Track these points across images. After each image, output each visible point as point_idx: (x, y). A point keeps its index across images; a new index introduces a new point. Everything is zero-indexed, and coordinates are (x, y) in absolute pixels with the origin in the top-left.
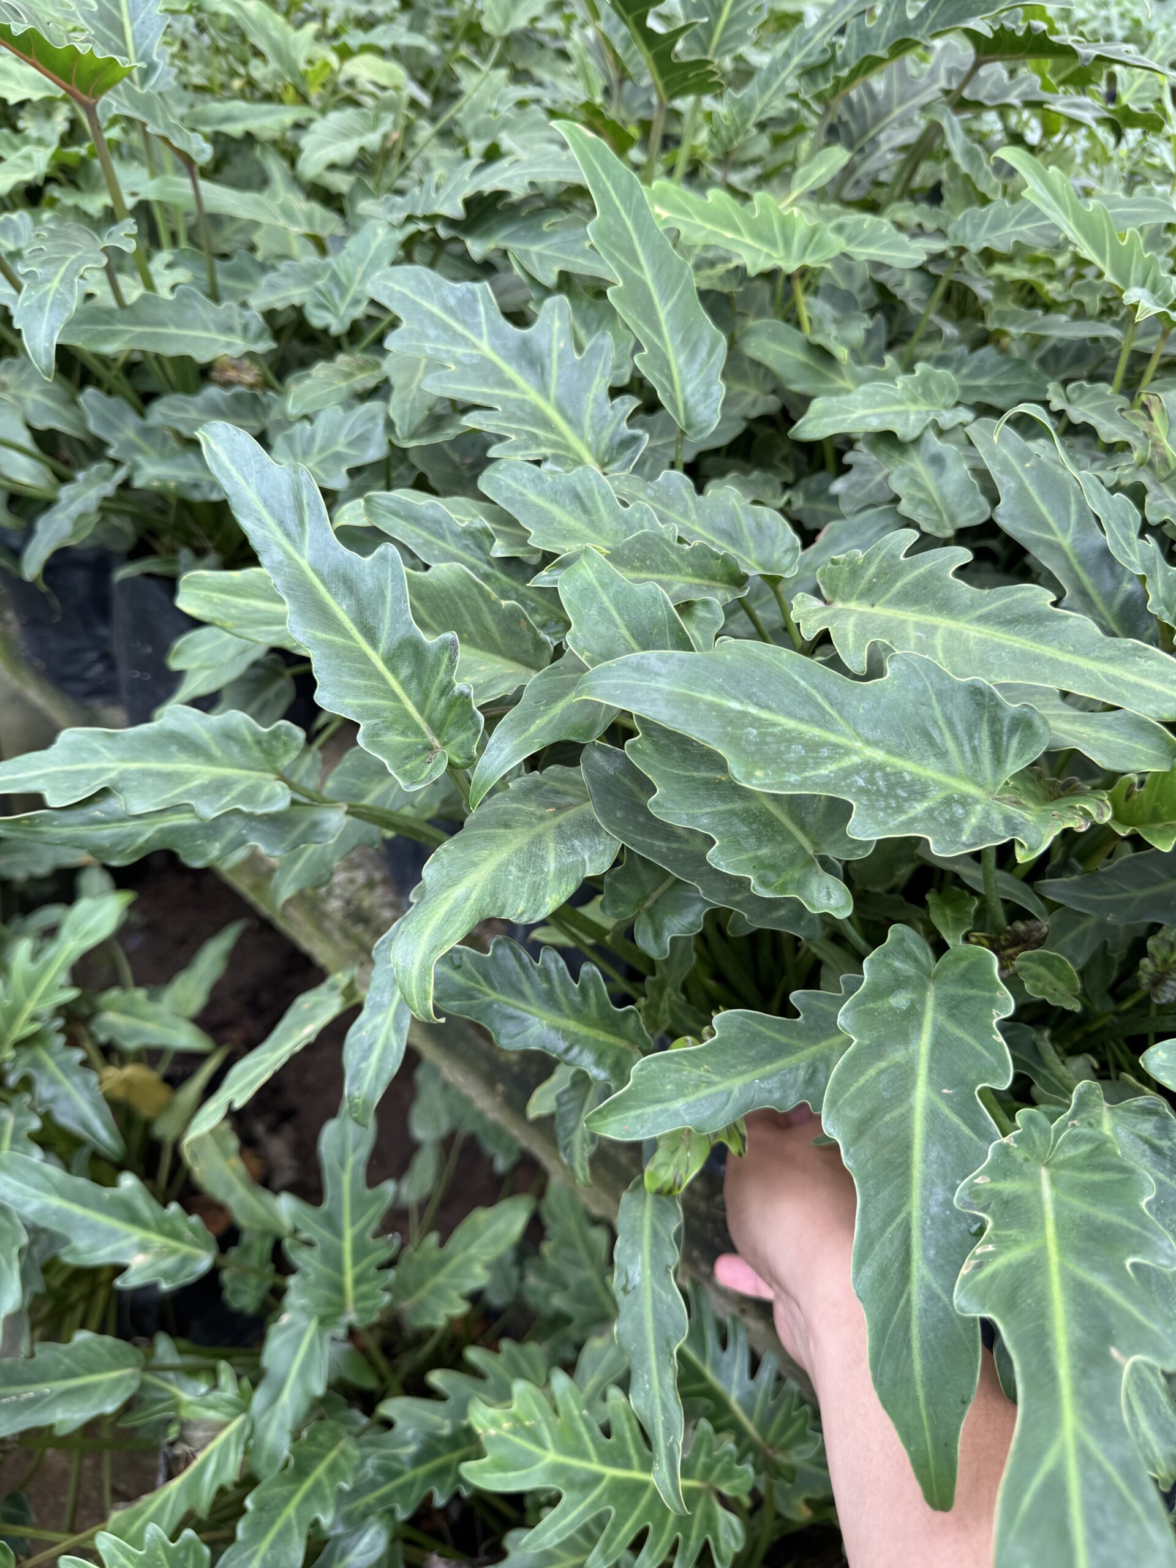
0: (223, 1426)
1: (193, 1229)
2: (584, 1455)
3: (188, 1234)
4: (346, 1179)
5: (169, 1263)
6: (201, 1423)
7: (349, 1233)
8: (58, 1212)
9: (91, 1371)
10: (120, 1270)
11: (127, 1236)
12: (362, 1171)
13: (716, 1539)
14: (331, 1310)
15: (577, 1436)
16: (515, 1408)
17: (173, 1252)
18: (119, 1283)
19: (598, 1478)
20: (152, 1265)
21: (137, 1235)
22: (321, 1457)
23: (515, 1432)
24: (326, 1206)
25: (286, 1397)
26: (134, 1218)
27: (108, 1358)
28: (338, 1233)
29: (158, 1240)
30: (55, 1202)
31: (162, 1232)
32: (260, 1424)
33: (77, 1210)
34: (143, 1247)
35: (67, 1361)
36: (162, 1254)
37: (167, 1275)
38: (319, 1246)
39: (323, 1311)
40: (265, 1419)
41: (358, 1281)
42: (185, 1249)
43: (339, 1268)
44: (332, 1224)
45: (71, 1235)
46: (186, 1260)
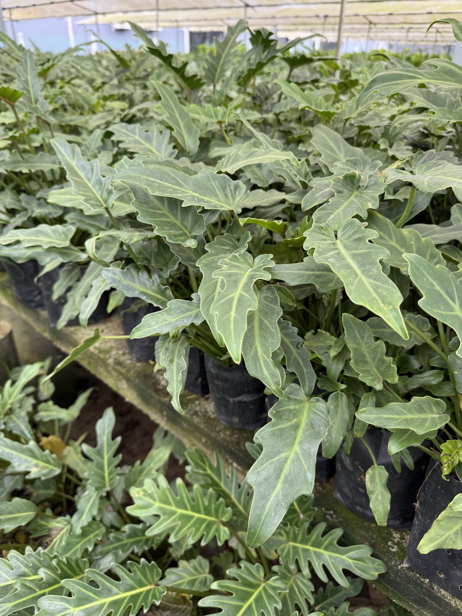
0: (63, 529)
1: (53, 459)
2: (169, 504)
3: (52, 461)
4: (105, 438)
5: (45, 471)
6: (56, 528)
7: (106, 457)
8: (8, 453)
9: (19, 512)
10: (28, 473)
11: (31, 462)
12: (110, 435)
13: (219, 535)
14: (100, 485)
15: (166, 496)
16: (145, 487)
17: (47, 468)
18: (27, 477)
19: (175, 513)
20: (39, 472)
21: (35, 461)
22: (93, 532)
23: (145, 495)
24: (98, 447)
25: (84, 517)
26: (34, 456)
27: (24, 508)
28: (102, 458)
29: (42, 464)
30: (7, 450)
31: (43, 461)
32: (74, 526)
33: (15, 453)
34: (36, 466)
35: (10, 508)
36: (43, 468)
37: (44, 475)
38: (95, 462)
39: (97, 485)
40: (76, 524)
41: (109, 474)
42: (51, 467)
43: (102, 469)
44: (100, 454)
45: (12, 461)
46: (51, 471)
